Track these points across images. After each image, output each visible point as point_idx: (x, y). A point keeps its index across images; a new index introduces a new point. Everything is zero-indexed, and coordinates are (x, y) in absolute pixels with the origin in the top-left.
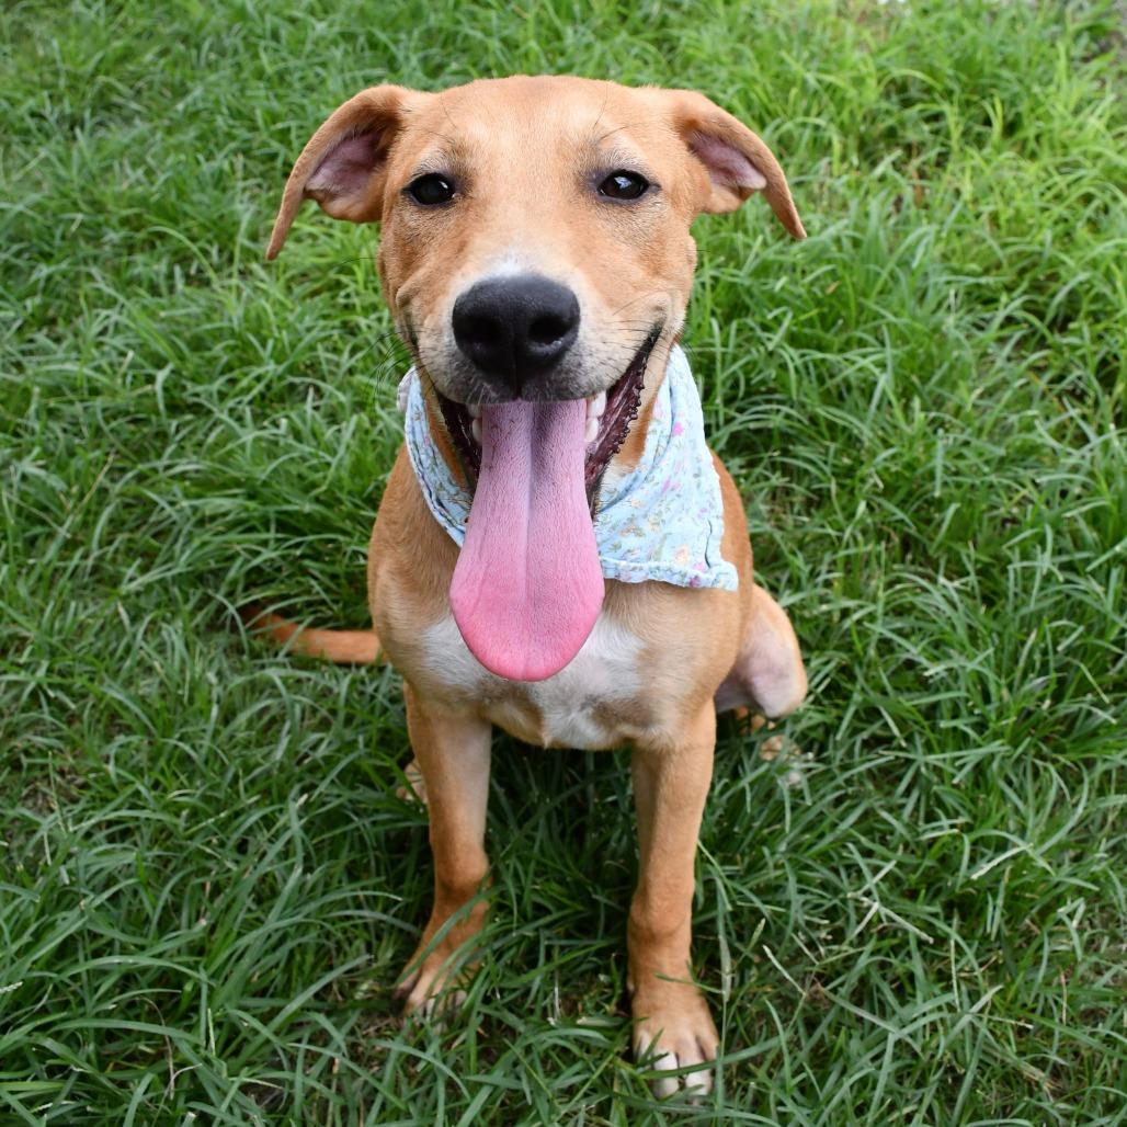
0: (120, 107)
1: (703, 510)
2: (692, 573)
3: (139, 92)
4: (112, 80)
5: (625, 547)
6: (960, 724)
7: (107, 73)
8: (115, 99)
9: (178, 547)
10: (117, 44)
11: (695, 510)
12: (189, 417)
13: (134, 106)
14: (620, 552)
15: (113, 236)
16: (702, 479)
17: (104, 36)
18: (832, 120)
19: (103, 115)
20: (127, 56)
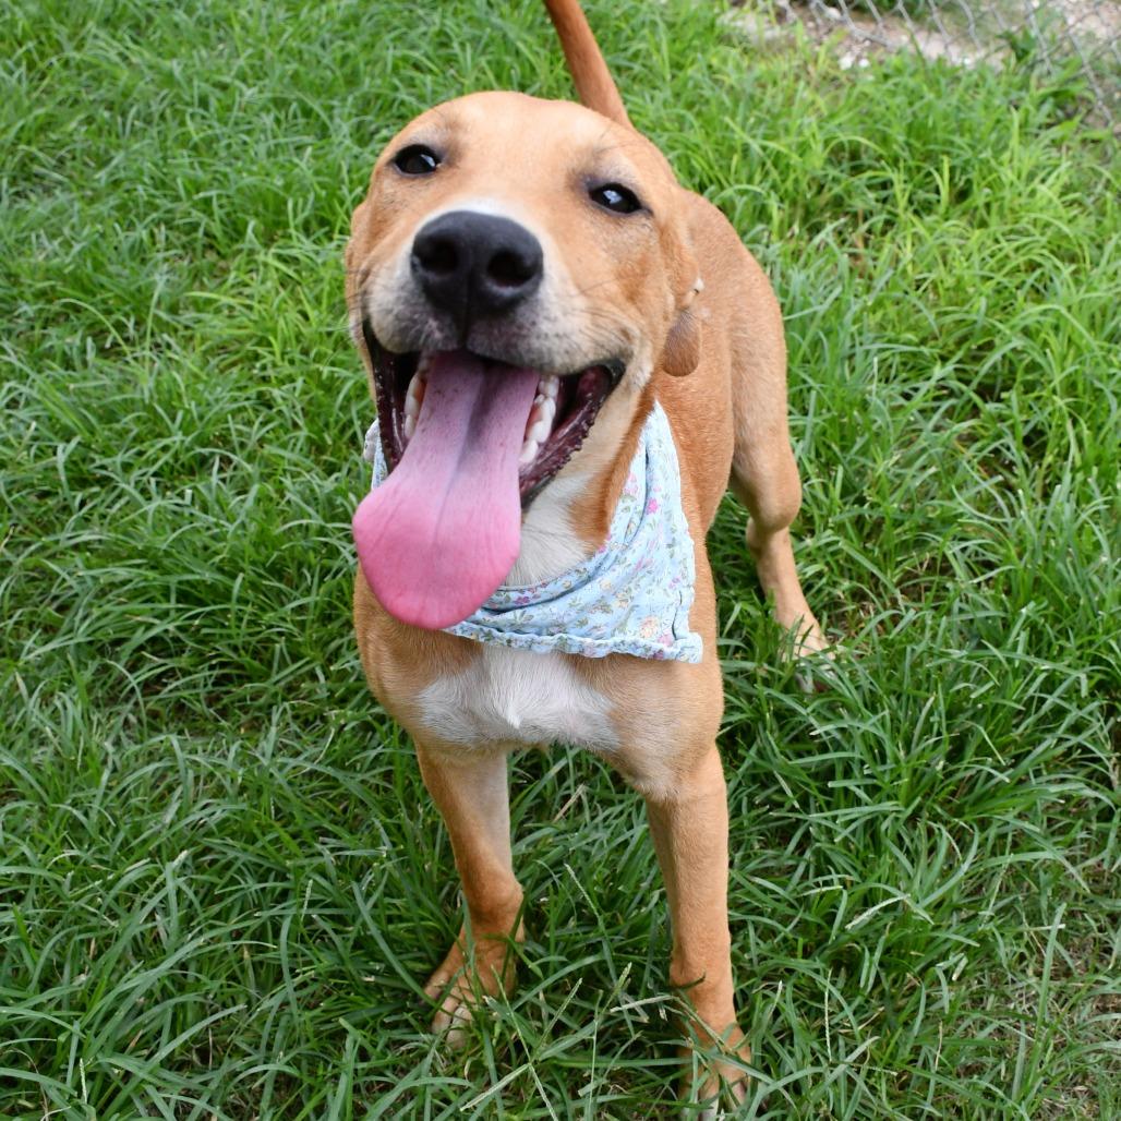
0: (41, 177)
1: (676, 581)
2: (657, 646)
3: (61, 161)
4: (33, 149)
5: (591, 623)
6: (851, 784)
7: (29, 143)
8: (36, 168)
9: (77, 619)
10: (40, 111)
11: (667, 580)
12: (96, 489)
13: (56, 176)
14: (585, 629)
15: (27, 309)
16: (676, 549)
17: (27, 103)
18: (774, 187)
19: (22, 185)
20: (48, 125)
